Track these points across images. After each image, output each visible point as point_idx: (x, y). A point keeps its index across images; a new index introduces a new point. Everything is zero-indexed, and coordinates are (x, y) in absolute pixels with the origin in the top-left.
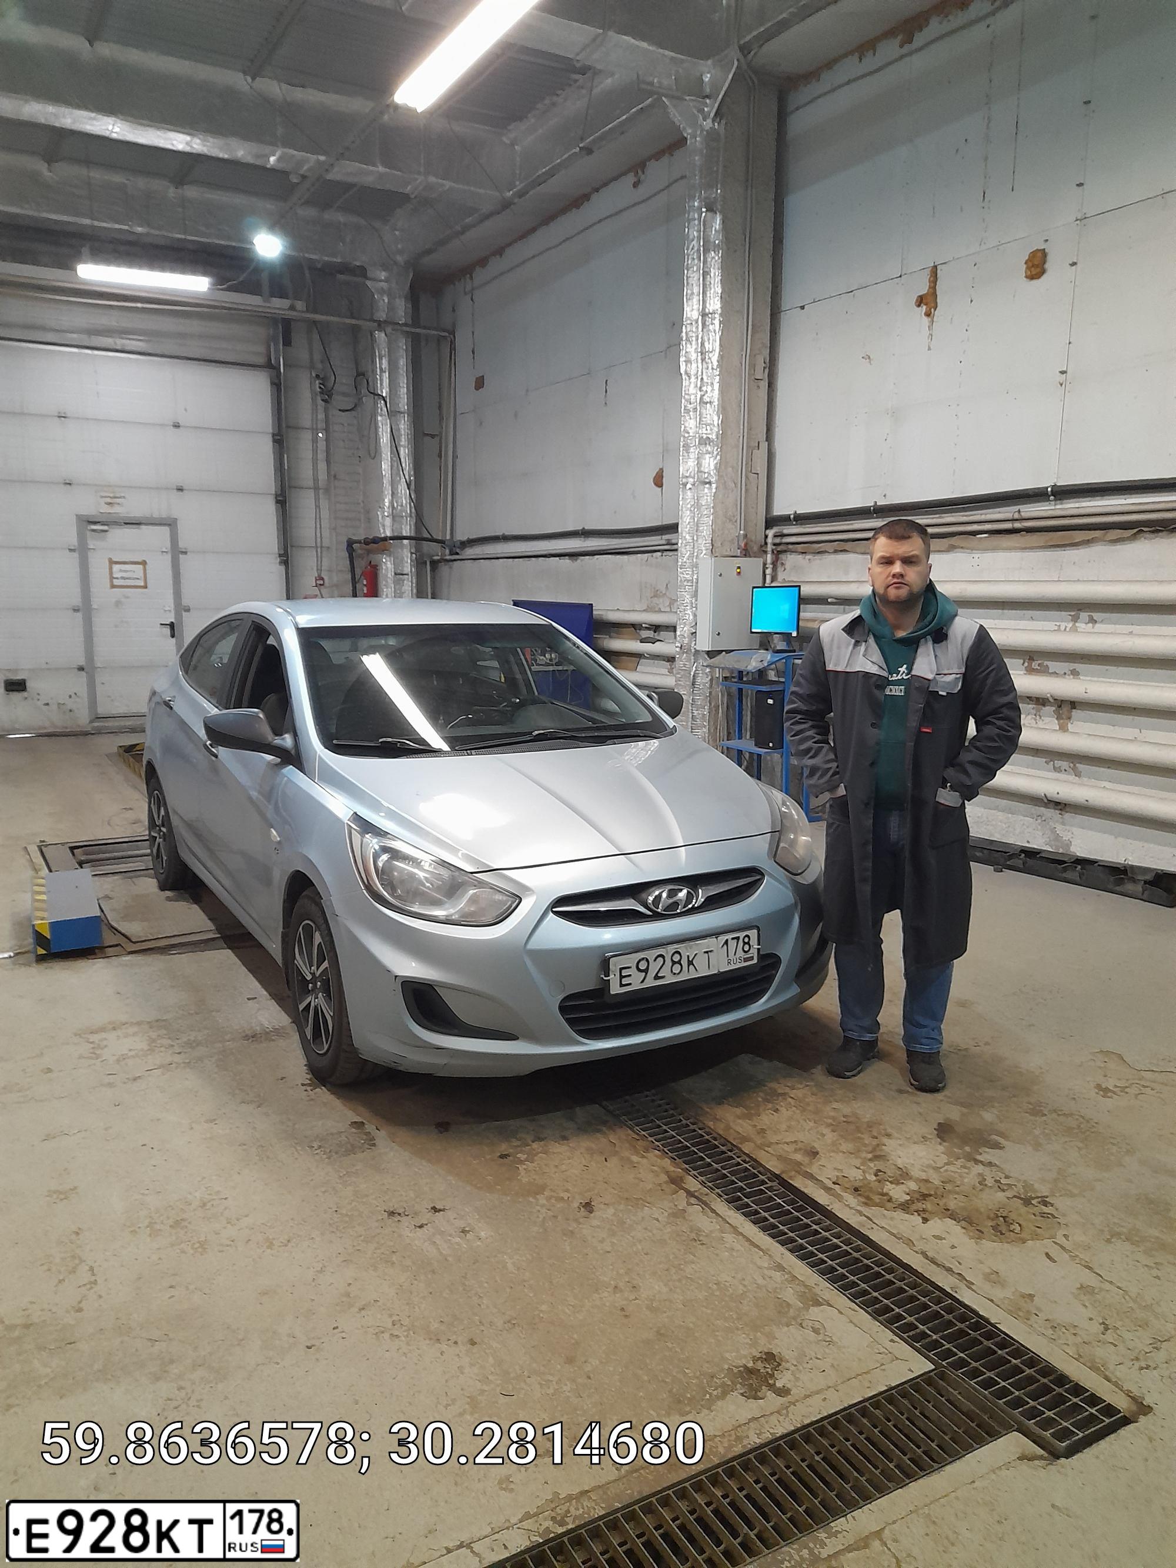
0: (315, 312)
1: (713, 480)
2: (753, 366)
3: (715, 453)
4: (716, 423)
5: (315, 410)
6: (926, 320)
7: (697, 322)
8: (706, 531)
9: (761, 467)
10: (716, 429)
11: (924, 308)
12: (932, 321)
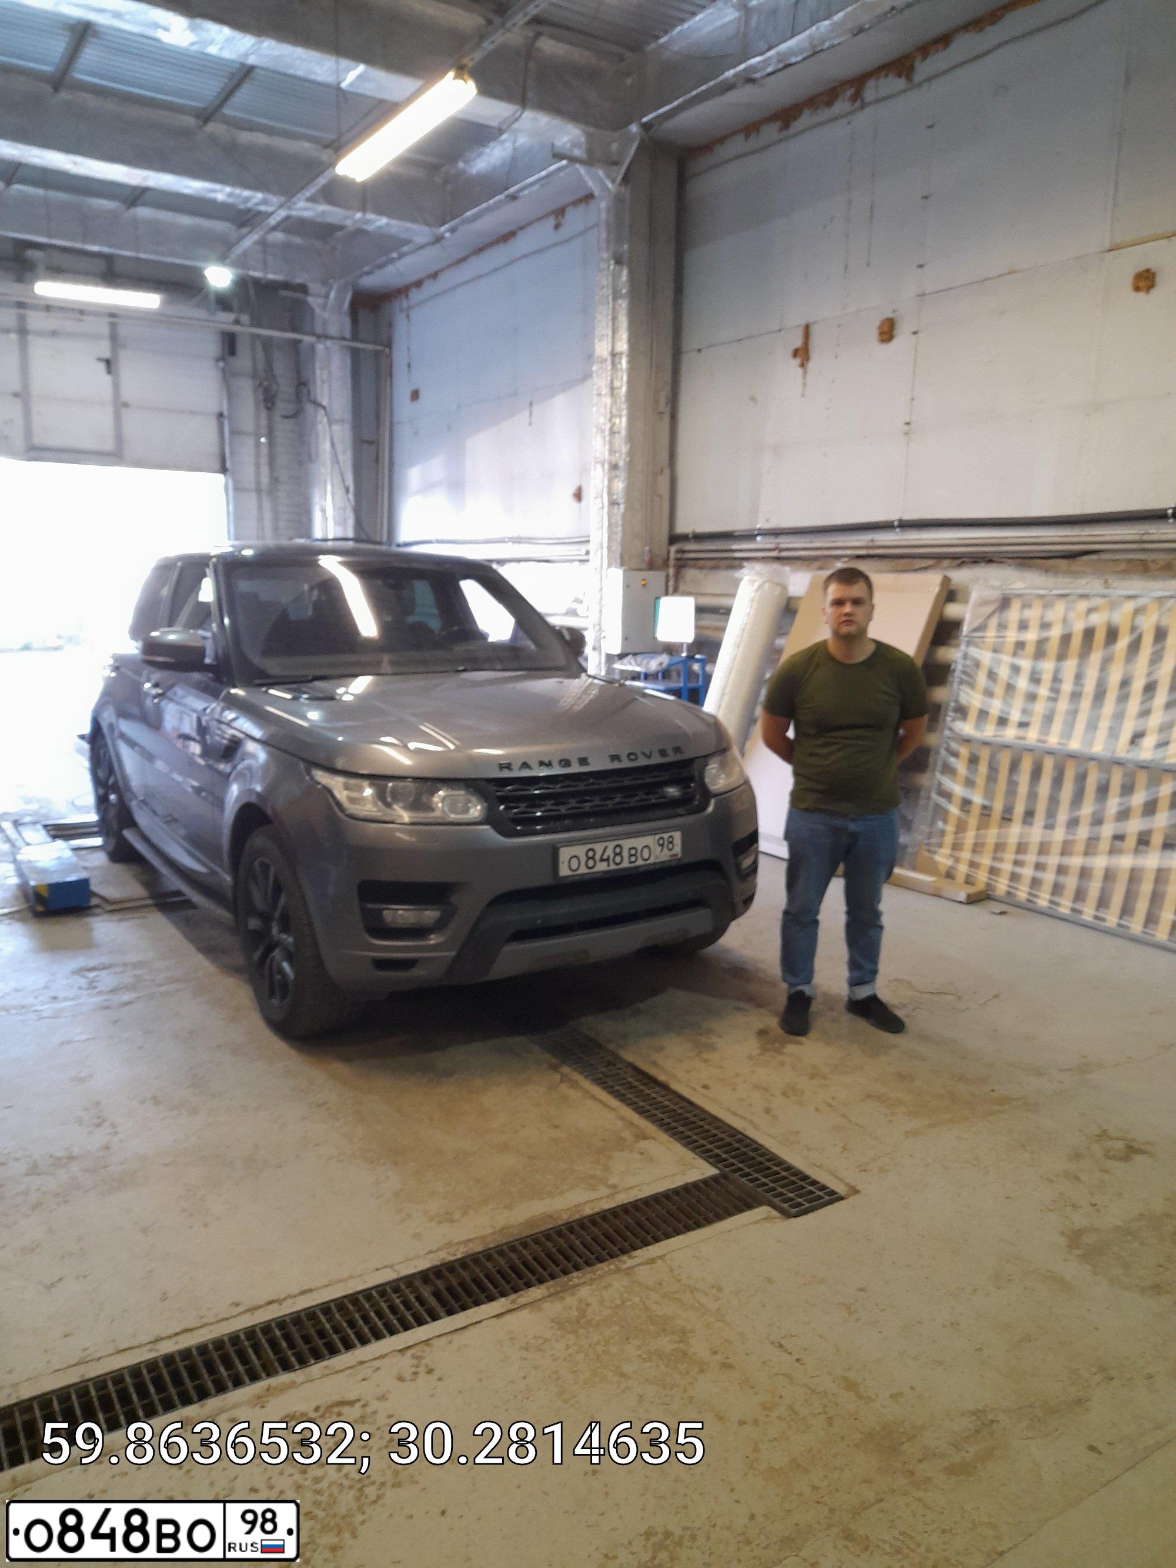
0: (259, 325)
1: (622, 501)
2: (656, 401)
3: (624, 477)
4: (624, 451)
5: (257, 417)
6: (800, 371)
7: (606, 359)
8: (617, 547)
9: (664, 489)
10: (624, 456)
11: (798, 361)
12: (805, 373)
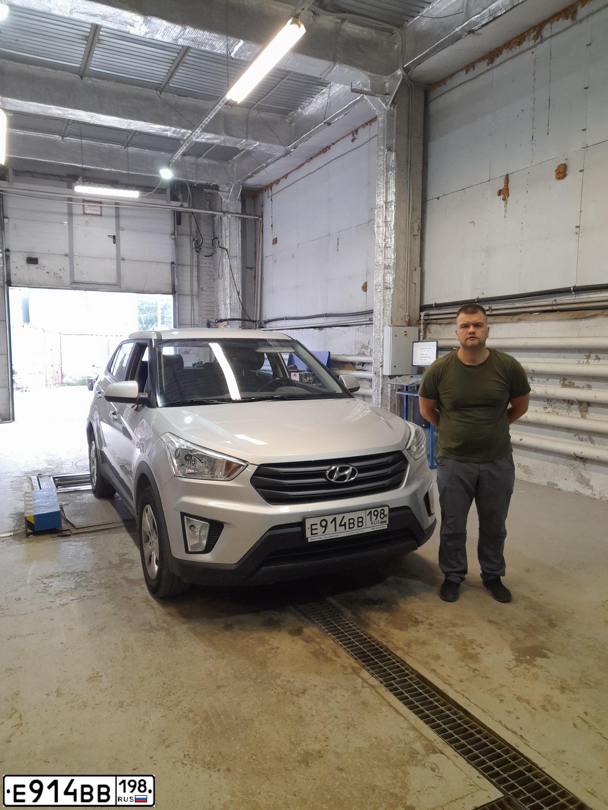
0: (193, 207)
1: (391, 287)
2: (412, 228)
3: (393, 273)
4: (393, 257)
5: (192, 257)
6: (503, 203)
7: (383, 207)
8: (388, 313)
9: (417, 280)
10: (393, 261)
11: (502, 196)
12: (506, 203)
